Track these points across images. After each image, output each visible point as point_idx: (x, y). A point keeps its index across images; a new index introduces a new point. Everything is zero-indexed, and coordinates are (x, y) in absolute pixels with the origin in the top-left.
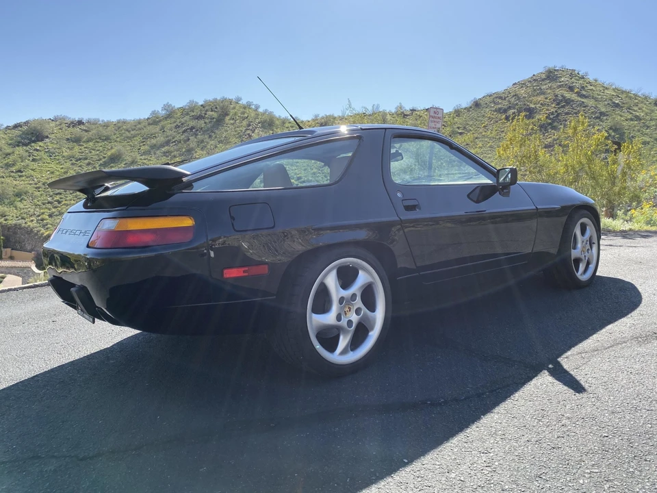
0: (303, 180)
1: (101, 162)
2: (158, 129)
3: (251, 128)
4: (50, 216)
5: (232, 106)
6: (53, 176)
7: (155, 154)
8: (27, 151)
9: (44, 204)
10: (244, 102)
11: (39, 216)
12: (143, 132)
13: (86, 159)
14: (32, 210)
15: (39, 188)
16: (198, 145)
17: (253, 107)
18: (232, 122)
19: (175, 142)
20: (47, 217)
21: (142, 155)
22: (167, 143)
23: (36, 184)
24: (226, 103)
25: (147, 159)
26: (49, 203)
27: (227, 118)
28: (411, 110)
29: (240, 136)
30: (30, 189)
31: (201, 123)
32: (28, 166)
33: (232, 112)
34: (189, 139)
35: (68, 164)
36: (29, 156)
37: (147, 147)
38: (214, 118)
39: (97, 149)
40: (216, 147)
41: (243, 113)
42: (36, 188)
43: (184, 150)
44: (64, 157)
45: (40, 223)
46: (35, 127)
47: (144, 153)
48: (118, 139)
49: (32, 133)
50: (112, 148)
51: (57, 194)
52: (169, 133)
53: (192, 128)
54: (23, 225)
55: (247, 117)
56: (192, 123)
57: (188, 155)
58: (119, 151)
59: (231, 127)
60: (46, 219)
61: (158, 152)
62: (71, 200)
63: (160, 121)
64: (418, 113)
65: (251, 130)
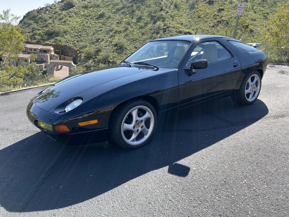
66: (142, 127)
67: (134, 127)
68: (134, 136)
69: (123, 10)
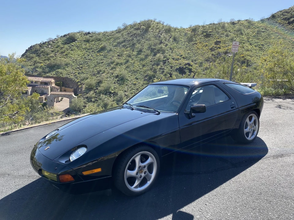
66: (145, 173)
67: (137, 174)
68: (137, 183)
69: (124, 43)
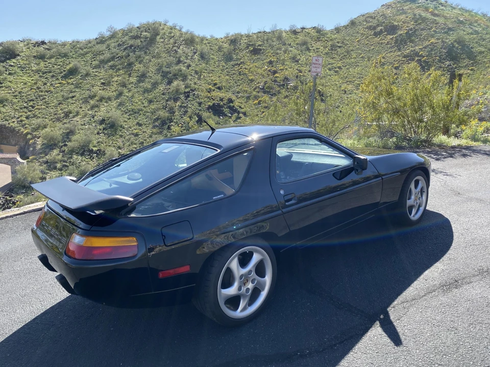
0: (218, 86)
1: (62, 74)
2: (104, 47)
3: (176, 45)
4: (27, 118)
5: (161, 27)
6: (26, 86)
7: (104, 67)
8: (4, 67)
9: (21, 109)
10: (170, 24)
11: (18, 118)
12: (93, 49)
13: (50, 72)
14: (13, 114)
15: (16, 96)
16: (137, 60)
17: (178, 28)
18: (162, 40)
19: (118, 57)
20: (25, 119)
21: (93, 69)
22: (113, 58)
23: (13, 93)
24: (157, 25)
25: (98, 72)
26: (25, 107)
27: (158, 37)
28: (302, 28)
29: (169, 52)
30: (10, 97)
31: (138, 42)
32: (6, 78)
33: (162, 32)
34: (129, 55)
35: (37, 77)
36: (6, 71)
37: (97, 62)
38: (147, 38)
39: (58, 64)
40: (150, 61)
41: (170, 33)
42: (14, 96)
43: (126, 64)
44: (33, 71)
45: (19, 124)
46: (8, 47)
47: (95, 67)
48: (74, 56)
49: (7, 52)
50: (70, 63)
51: (30, 101)
52: (114, 50)
53: (131, 46)
54: (7, 125)
55: (173, 37)
56: (131, 42)
57: (129, 68)
58: (75, 65)
59: (162, 44)
60: (24, 121)
61: (106, 66)
62: (41, 105)
63: (106, 40)
64: (307, 31)
65: (177, 47)
